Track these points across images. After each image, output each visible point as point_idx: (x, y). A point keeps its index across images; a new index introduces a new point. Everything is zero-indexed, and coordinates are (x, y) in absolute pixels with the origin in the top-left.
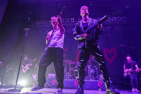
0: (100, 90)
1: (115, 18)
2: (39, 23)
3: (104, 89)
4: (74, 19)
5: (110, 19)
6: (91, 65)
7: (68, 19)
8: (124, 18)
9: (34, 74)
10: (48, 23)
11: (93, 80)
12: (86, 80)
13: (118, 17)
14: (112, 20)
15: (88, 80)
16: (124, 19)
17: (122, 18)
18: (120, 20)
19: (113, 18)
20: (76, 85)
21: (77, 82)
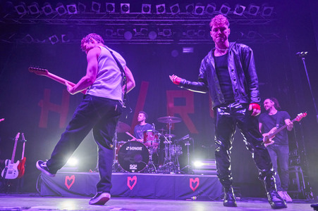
0: (194, 198)
1: (244, 8)
2: (25, 12)
3: (203, 195)
4: (128, 5)
5: (229, 9)
6: (171, 133)
7: (113, 4)
8: (265, 8)
9: (13, 158)
11: (177, 173)
12: (158, 173)
13: (252, 6)
14: (235, 13)
15: (162, 175)
16: (267, 12)
17: (260, 10)
18: (255, 14)
19: (237, 6)
20: (132, 188)
21: (135, 178)
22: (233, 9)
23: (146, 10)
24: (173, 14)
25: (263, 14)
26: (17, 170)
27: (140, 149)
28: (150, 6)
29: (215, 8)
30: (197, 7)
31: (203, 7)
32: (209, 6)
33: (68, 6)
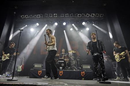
0: (83, 79)
1: (94, 14)
2: (24, 17)
4: (56, 14)
5: (89, 15)
7: (52, 14)
9: (20, 64)
10: (32, 17)
12: (70, 70)
13: (97, 14)
14: (91, 16)
15: (72, 70)
16: (102, 16)
18: (98, 16)
19: (92, 14)
20: (61, 75)
21: (62, 72)
22: (90, 15)
23: (62, 16)
24: (71, 17)
25: (100, 16)
26: (21, 68)
27: (63, 61)
28: (63, 14)
29: (84, 15)
30: (79, 14)
31: (81, 15)
32: (83, 14)
33: (37, 15)
